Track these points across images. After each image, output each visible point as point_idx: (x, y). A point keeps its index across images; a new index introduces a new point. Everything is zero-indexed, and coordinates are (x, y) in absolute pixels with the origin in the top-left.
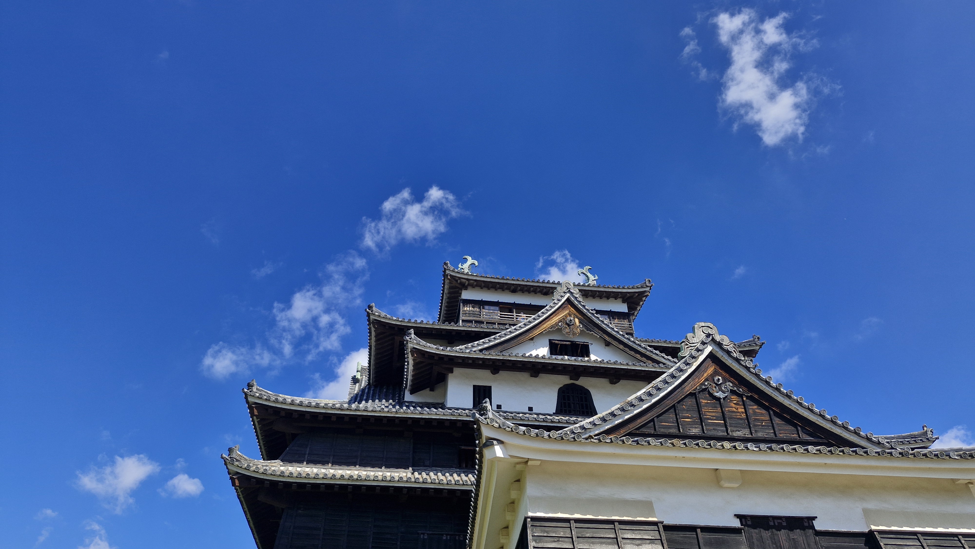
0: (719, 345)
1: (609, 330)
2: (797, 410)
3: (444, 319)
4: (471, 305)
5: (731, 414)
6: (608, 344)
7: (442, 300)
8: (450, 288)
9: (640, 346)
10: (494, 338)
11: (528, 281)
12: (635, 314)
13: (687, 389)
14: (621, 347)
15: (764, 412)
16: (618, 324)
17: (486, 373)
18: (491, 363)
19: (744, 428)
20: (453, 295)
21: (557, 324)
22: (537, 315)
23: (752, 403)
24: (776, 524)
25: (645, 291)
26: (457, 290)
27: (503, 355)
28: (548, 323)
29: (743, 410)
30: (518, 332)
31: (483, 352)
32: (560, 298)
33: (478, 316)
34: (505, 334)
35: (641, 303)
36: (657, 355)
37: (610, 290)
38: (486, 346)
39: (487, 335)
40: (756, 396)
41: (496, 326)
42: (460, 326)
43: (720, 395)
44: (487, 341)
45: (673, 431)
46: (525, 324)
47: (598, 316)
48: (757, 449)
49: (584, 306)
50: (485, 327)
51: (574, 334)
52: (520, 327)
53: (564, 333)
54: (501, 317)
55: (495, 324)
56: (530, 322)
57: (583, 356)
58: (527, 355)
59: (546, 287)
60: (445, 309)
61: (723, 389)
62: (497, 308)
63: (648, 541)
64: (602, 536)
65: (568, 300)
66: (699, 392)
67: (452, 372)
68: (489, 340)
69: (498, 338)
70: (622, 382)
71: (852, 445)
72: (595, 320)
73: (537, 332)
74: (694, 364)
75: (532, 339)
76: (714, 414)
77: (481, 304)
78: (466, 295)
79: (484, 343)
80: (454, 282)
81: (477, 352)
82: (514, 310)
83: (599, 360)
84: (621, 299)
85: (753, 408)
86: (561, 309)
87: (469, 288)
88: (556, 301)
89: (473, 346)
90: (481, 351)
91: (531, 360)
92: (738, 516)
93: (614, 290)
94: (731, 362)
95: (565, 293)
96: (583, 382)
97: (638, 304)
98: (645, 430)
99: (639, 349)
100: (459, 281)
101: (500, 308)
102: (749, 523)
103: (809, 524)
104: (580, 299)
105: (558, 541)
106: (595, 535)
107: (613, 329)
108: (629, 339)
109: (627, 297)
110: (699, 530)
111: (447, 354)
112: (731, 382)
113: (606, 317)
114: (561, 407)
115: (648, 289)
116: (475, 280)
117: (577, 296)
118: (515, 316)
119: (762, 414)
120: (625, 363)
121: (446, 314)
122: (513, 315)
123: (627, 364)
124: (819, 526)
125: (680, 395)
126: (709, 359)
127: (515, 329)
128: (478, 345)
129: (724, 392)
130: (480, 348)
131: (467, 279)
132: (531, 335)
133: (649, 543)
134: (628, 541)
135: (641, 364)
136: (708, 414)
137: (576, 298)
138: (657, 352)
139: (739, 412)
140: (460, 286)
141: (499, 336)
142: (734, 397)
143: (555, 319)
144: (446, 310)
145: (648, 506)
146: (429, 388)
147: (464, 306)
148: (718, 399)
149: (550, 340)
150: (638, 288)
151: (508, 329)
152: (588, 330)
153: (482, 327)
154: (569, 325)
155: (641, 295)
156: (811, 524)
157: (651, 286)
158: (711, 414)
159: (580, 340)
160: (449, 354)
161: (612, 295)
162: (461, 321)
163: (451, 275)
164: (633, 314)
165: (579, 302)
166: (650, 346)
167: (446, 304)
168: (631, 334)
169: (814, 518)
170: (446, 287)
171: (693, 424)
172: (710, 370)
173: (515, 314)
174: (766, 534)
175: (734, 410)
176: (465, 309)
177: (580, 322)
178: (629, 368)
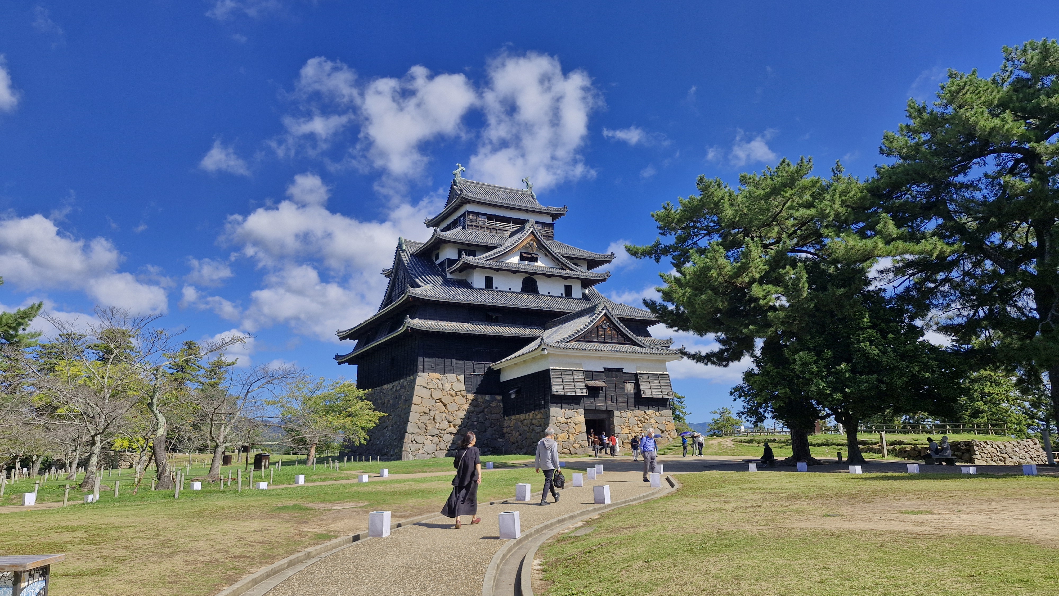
0: (608, 310)
2: (626, 333)
4: (472, 215)
5: (607, 334)
6: (546, 256)
10: (496, 252)
13: (596, 325)
14: (553, 258)
15: (616, 333)
16: (546, 230)
17: (492, 271)
19: (610, 339)
21: (525, 245)
23: (613, 331)
24: (613, 370)
28: (522, 244)
30: (507, 250)
32: (528, 231)
33: (476, 222)
34: (501, 251)
36: (570, 265)
37: (546, 211)
40: (615, 328)
44: (493, 254)
45: (589, 340)
46: (510, 245)
51: (533, 251)
52: (508, 246)
54: (487, 223)
56: (513, 244)
59: (513, 207)
61: (606, 325)
62: (486, 218)
63: (581, 376)
64: (569, 374)
65: (532, 232)
66: (599, 327)
67: (475, 269)
70: (552, 277)
73: (516, 249)
74: (599, 317)
75: (513, 252)
76: (602, 334)
77: (477, 214)
78: (469, 207)
79: (491, 255)
82: (494, 219)
84: (550, 215)
86: (528, 237)
87: (471, 203)
89: (486, 257)
90: (490, 260)
92: (604, 368)
94: (610, 316)
96: (535, 277)
98: (581, 339)
102: (606, 370)
103: (621, 370)
105: (558, 376)
106: (567, 374)
110: (593, 372)
111: (478, 265)
112: (609, 323)
113: (541, 225)
114: (524, 288)
116: (476, 201)
119: (615, 335)
124: (624, 371)
125: (593, 327)
126: (604, 315)
129: (606, 327)
130: (490, 258)
134: (576, 376)
135: (562, 269)
136: (600, 334)
137: (536, 231)
139: (609, 334)
142: (609, 328)
145: (580, 365)
147: (468, 215)
148: (604, 329)
149: (520, 252)
154: (531, 246)
155: (562, 214)
159: (534, 253)
162: (467, 225)
169: (623, 369)
171: (596, 338)
172: (603, 319)
173: (495, 222)
174: (610, 373)
175: (608, 332)
176: (469, 217)
177: (536, 244)
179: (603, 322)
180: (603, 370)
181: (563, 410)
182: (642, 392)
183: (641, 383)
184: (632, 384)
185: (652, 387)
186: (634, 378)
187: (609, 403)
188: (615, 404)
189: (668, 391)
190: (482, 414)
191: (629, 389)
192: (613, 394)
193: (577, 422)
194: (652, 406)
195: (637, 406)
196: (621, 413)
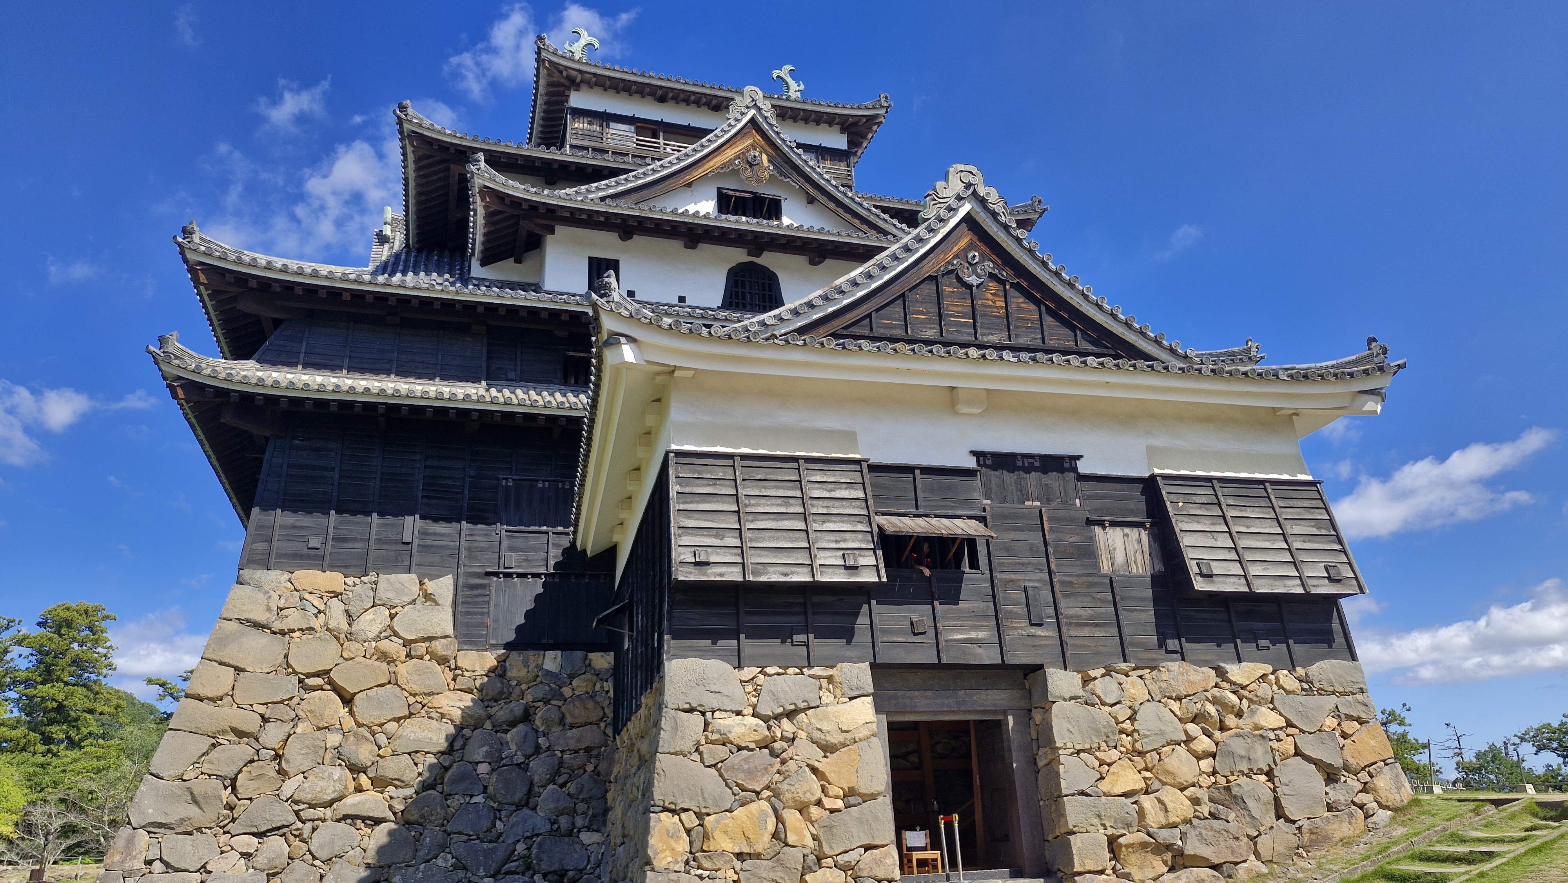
0: (982, 202)
1: (815, 176)
2: (1081, 305)
3: (539, 141)
4: (586, 120)
5: (984, 309)
6: (811, 200)
7: (534, 107)
8: (550, 84)
9: (861, 205)
10: (626, 180)
11: (686, 83)
12: (859, 154)
13: (925, 269)
14: (832, 205)
15: (1032, 307)
16: (830, 168)
17: (611, 238)
18: (619, 221)
19: (1001, 330)
20: (554, 98)
21: (731, 162)
22: (699, 143)
23: (1017, 294)
24: (1026, 464)
25: (877, 116)
26: (562, 89)
27: (640, 209)
28: (718, 159)
29: (1003, 304)
30: (666, 172)
31: (607, 201)
32: (739, 116)
33: (599, 140)
34: (644, 174)
35: (870, 135)
36: (886, 221)
37: (822, 109)
38: (611, 191)
39: (614, 173)
40: (1025, 284)
41: (629, 159)
42: (566, 155)
43: (973, 280)
44: (613, 184)
45: (899, 332)
46: (678, 159)
47: (800, 151)
48: (1015, 360)
49: (778, 133)
50: (611, 159)
51: (759, 181)
52: (670, 162)
53: (743, 178)
54: (637, 145)
55: (628, 155)
56: (687, 155)
57: (770, 218)
58: (680, 211)
59: (717, 97)
60: (541, 122)
61: (979, 271)
62: (633, 128)
63: (844, 486)
64: (780, 478)
65: (752, 120)
66: (943, 275)
67: (553, 232)
68: (616, 182)
69: (631, 179)
70: (828, 262)
71: (1147, 357)
72: (794, 157)
73: (699, 172)
74: (942, 231)
75: (689, 185)
76: (960, 309)
77: (605, 118)
78: (577, 100)
79: (608, 186)
80: (557, 74)
81: (597, 201)
82: (661, 134)
83: (796, 225)
84: (838, 127)
85: (1018, 301)
86: (739, 136)
87: (584, 87)
88: (732, 122)
89: (588, 191)
90: (602, 199)
91: (686, 221)
92: (974, 453)
93: (829, 110)
94: (995, 230)
95: (748, 107)
96: (768, 259)
97: (864, 137)
98: (855, 330)
99: (859, 210)
100: (565, 74)
101: (637, 128)
102: (989, 462)
103: (1071, 464)
104: (773, 121)
105: (715, 484)
106: (769, 477)
107: (821, 175)
108: (845, 194)
109: (848, 123)
110: (917, 472)
111: (543, 201)
112: (992, 262)
113: (813, 156)
114: (731, 298)
115: (883, 111)
116: (595, 74)
117: (768, 114)
118: (662, 144)
119: (1029, 310)
120: (835, 232)
121: (541, 132)
122: (659, 143)
123: (839, 234)
124: (1083, 468)
125: (913, 278)
126: (963, 224)
127: (662, 166)
128: (598, 189)
129: (979, 276)
130: (601, 194)
131: (580, 71)
132: (688, 178)
133: (846, 489)
134: (816, 485)
135: (860, 233)
136: (951, 308)
137: (766, 118)
138: (887, 217)
139: (996, 307)
140: (566, 83)
141: (635, 176)
142: (993, 285)
143: (729, 154)
144: (542, 126)
145: (850, 437)
146: (513, 259)
147: (574, 120)
148: (969, 287)
149: (718, 188)
150: (867, 108)
151: (649, 165)
152: (781, 176)
153: (605, 159)
154: (751, 165)
155: (871, 120)
156: (1074, 465)
157: (888, 107)
158: (956, 309)
159: (768, 191)
160: (547, 201)
161: (825, 117)
162: (568, 146)
163: (550, 61)
164: (855, 154)
165: (771, 125)
166: (876, 207)
167: (542, 115)
168: (850, 187)
169: (1078, 457)
170: (542, 82)
171: (927, 323)
172: (963, 243)
173: (661, 141)
174: (1010, 478)
175: (990, 303)
176: (576, 126)
177: (770, 161)
178: (841, 240)
179: (962, 254)
180: (971, 463)
181: (748, 672)
182: (1193, 568)
183: (1180, 525)
184: (1133, 533)
185: (1243, 543)
186: (1141, 504)
187: (1019, 628)
188: (1047, 632)
189: (1330, 559)
190: (521, 727)
191: (1120, 558)
192: (1035, 579)
193: (835, 738)
194: (1253, 637)
195: (1173, 644)
196: (1086, 681)
